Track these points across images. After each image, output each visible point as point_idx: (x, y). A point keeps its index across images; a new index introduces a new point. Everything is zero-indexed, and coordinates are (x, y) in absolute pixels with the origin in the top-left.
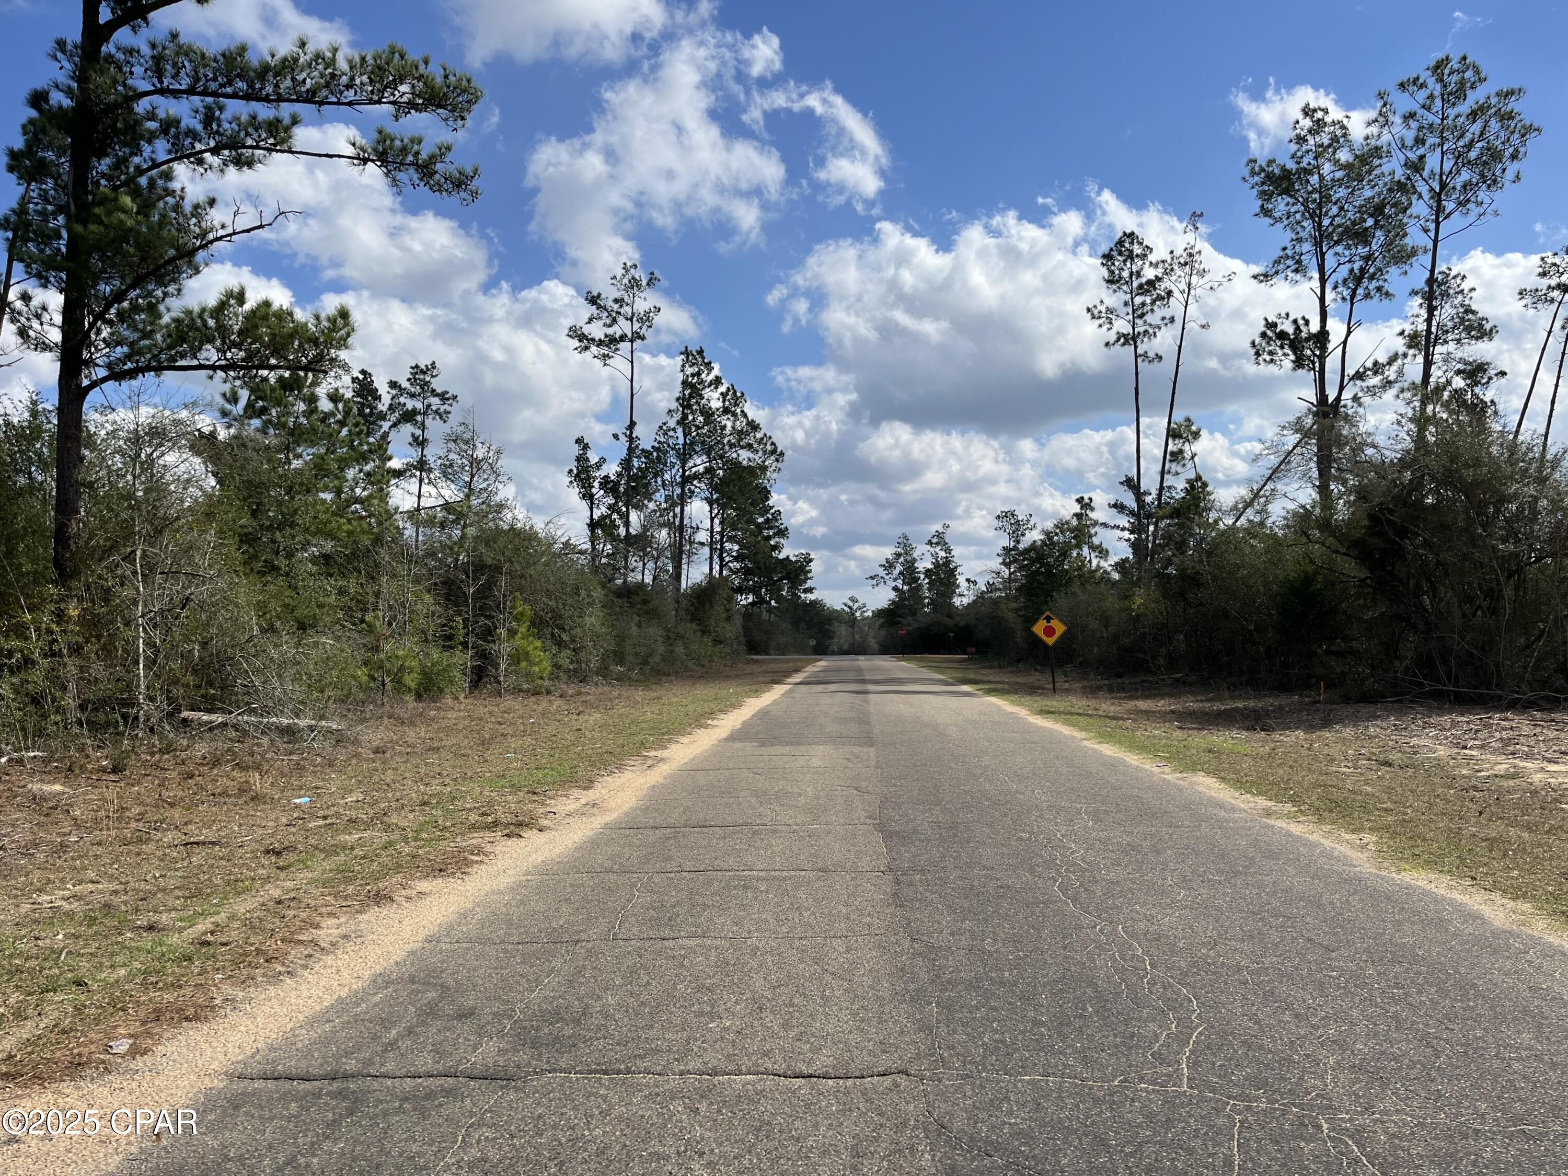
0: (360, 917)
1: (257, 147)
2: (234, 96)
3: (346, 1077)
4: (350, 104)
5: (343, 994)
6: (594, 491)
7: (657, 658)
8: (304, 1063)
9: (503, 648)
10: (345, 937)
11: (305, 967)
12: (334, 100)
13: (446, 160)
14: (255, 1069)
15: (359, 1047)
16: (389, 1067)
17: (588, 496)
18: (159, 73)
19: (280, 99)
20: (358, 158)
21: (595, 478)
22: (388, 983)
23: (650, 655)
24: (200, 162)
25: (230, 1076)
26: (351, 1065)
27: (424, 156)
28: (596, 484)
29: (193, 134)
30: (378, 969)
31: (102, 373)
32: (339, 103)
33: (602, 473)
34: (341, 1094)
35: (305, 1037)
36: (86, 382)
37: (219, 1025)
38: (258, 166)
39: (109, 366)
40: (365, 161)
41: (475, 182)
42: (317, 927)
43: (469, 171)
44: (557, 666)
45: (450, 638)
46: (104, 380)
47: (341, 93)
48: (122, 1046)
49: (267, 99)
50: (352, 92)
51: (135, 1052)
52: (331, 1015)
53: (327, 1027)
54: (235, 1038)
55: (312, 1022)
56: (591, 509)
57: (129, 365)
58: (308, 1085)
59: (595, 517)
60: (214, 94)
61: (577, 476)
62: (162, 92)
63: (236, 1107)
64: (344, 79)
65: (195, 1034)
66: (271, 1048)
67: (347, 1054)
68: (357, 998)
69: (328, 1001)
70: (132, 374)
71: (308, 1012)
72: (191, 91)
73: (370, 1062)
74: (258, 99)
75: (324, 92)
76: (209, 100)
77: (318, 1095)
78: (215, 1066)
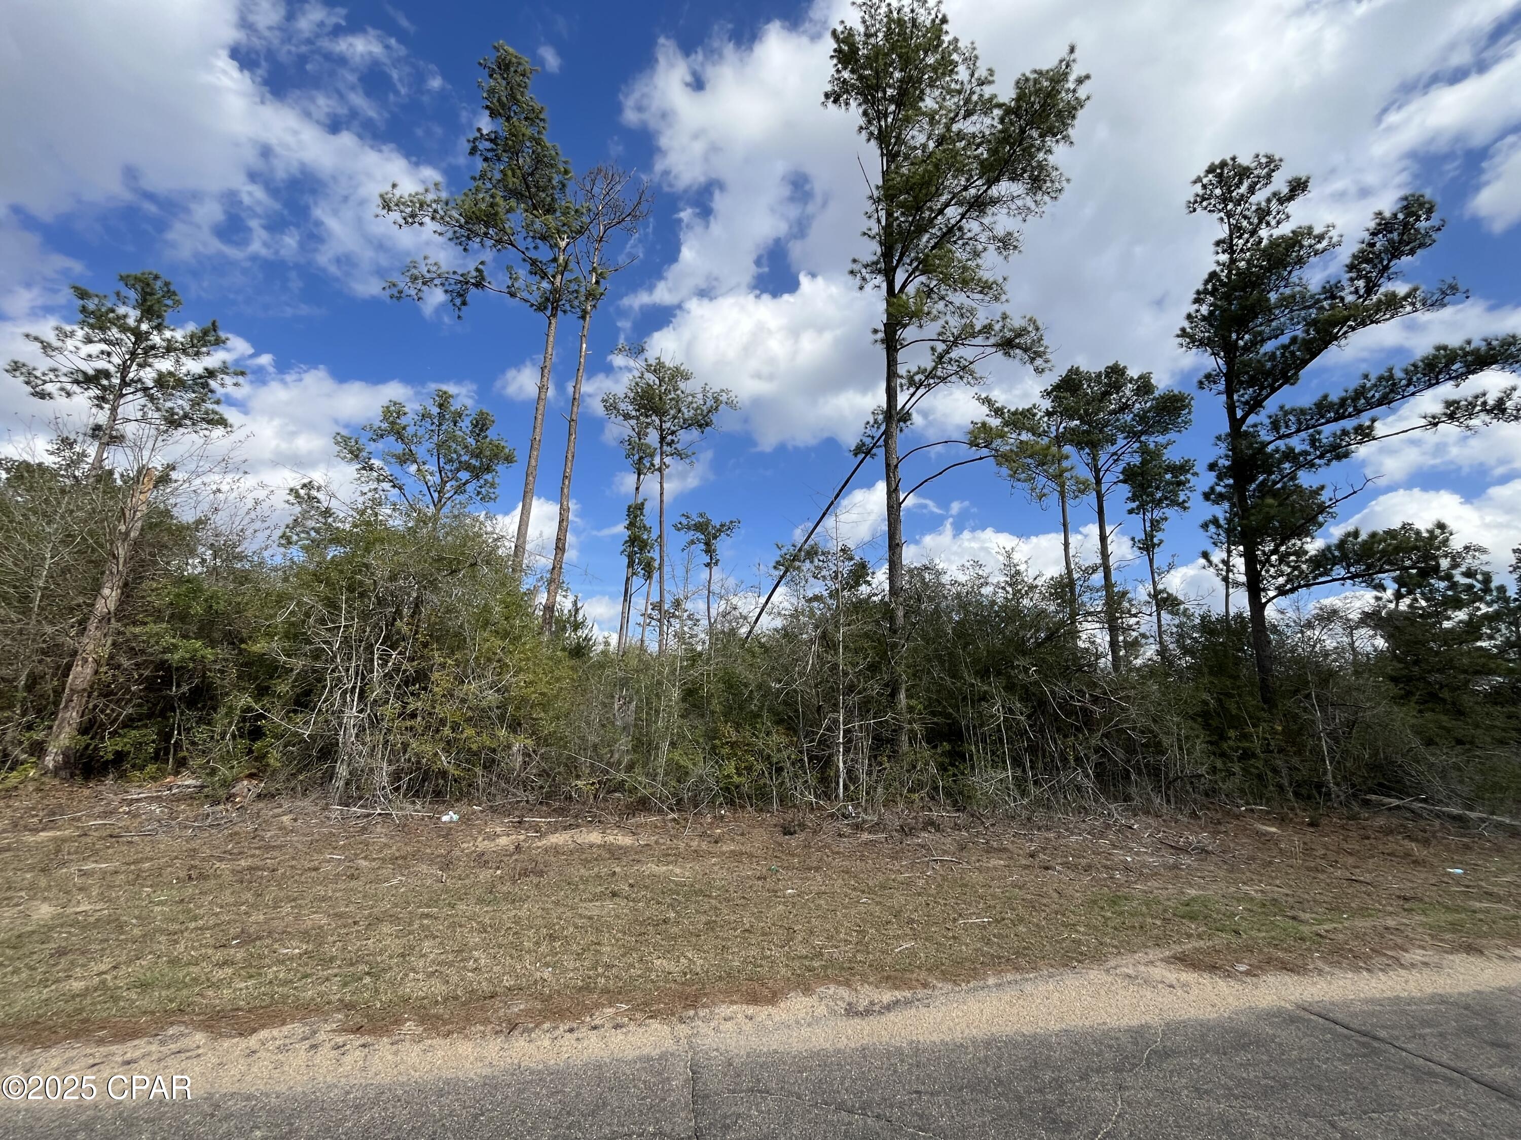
0: (1446, 956)
1: (1350, 445)
3: (1375, 1038)
4: (1412, 394)
5: (1402, 995)
8: (1349, 1019)
10: (1426, 964)
11: (1381, 970)
12: (1400, 397)
14: (1316, 1009)
15: (1393, 1027)
16: (1409, 1046)
18: (1277, 429)
19: (1359, 412)
20: (1431, 424)
22: (1443, 1002)
24: (1313, 466)
25: (1298, 1006)
26: (1383, 1034)
27: (1491, 402)
29: (1305, 453)
30: (1440, 991)
31: (1273, 593)
32: (1403, 398)
34: (1364, 1045)
35: (1358, 1007)
36: (1264, 600)
37: (1306, 980)
38: (1352, 455)
39: (1277, 589)
40: (1438, 423)
42: (1406, 951)
46: (1275, 597)
47: (1404, 391)
48: (1243, 968)
49: (1350, 416)
50: (1412, 387)
51: (1247, 973)
52: (1386, 1002)
53: (1378, 1008)
54: (1314, 990)
55: (1367, 1001)
58: (1345, 1031)
60: (1314, 426)
63: (1292, 1022)
64: (1404, 382)
65: (1289, 979)
66: (1333, 1004)
67: (1383, 1027)
68: (1411, 1001)
69: (1388, 994)
70: (1292, 591)
71: (1369, 995)
72: (1298, 431)
73: (1397, 1038)
74: (1344, 418)
75: (1391, 396)
76: (1311, 431)
77: (1348, 1038)
78: (1292, 998)
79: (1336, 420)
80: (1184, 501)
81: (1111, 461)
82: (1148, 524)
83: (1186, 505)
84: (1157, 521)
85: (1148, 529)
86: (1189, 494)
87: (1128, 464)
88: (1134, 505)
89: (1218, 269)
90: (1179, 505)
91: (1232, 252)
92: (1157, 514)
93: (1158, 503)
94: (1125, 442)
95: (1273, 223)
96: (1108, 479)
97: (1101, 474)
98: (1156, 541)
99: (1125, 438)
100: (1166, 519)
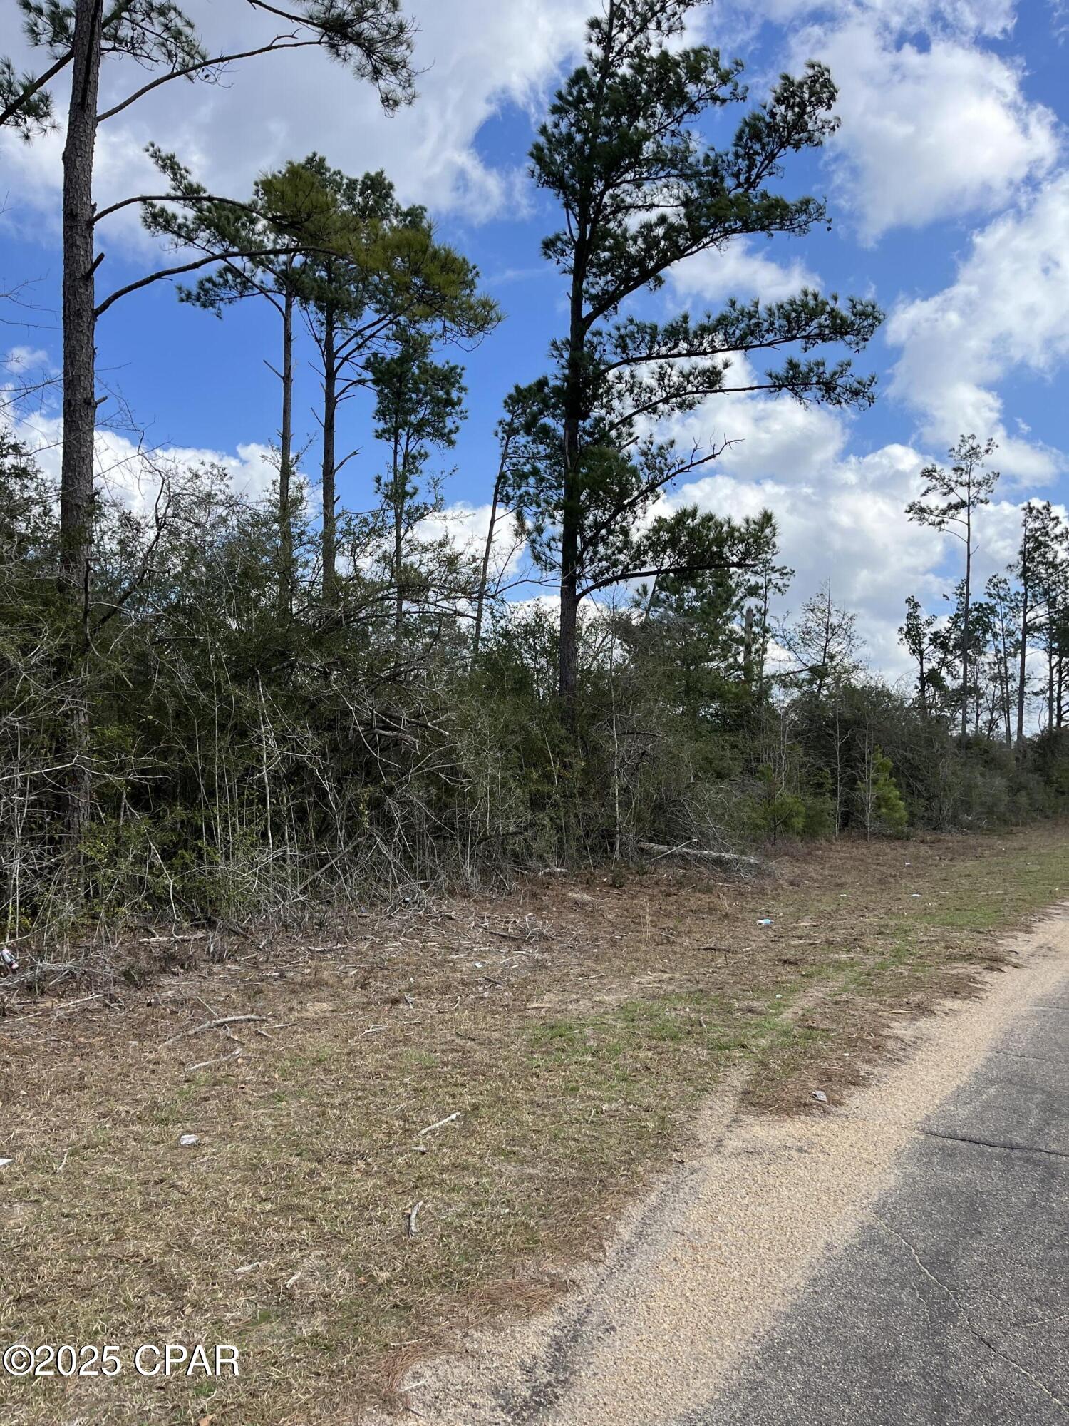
1: (697, 392)
2: (680, 355)
4: (770, 344)
6: (924, 646)
7: (1002, 808)
9: (868, 794)
12: (757, 343)
13: (848, 374)
17: (919, 652)
18: (624, 349)
19: (715, 351)
20: (774, 386)
21: (925, 635)
23: (994, 805)
24: (655, 411)
27: (827, 376)
28: (926, 640)
29: (651, 391)
31: (591, 583)
32: (761, 345)
33: (933, 629)
36: (578, 592)
38: (697, 406)
39: (594, 578)
40: (780, 387)
41: (871, 389)
43: (866, 380)
44: (912, 814)
45: (820, 785)
46: (592, 588)
47: (763, 336)
49: (704, 353)
50: (772, 335)
56: (921, 663)
57: (606, 576)
59: (925, 671)
60: (666, 356)
61: (908, 633)
62: (626, 362)
64: (766, 326)
70: (607, 582)
72: (649, 357)
74: (697, 354)
75: (750, 339)
76: (662, 361)
79: (689, 354)
80: (451, 432)
81: (352, 345)
82: (400, 460)
83: (453, 436)
84: (414, 457)
85: (400, 468)
86: (459, 422)
87: (375, 355)
88: (381, 425)
89: (589, 67)
90: (442, 436)
91: (608, 49)
92: (414, 447)
93: (419, 429)
94: (376, 317)
95: (665, 26)
96: (347, 373)
97: (337, 362)
98: (409, 488)
99: (377, 311)
100: (426, 456)
